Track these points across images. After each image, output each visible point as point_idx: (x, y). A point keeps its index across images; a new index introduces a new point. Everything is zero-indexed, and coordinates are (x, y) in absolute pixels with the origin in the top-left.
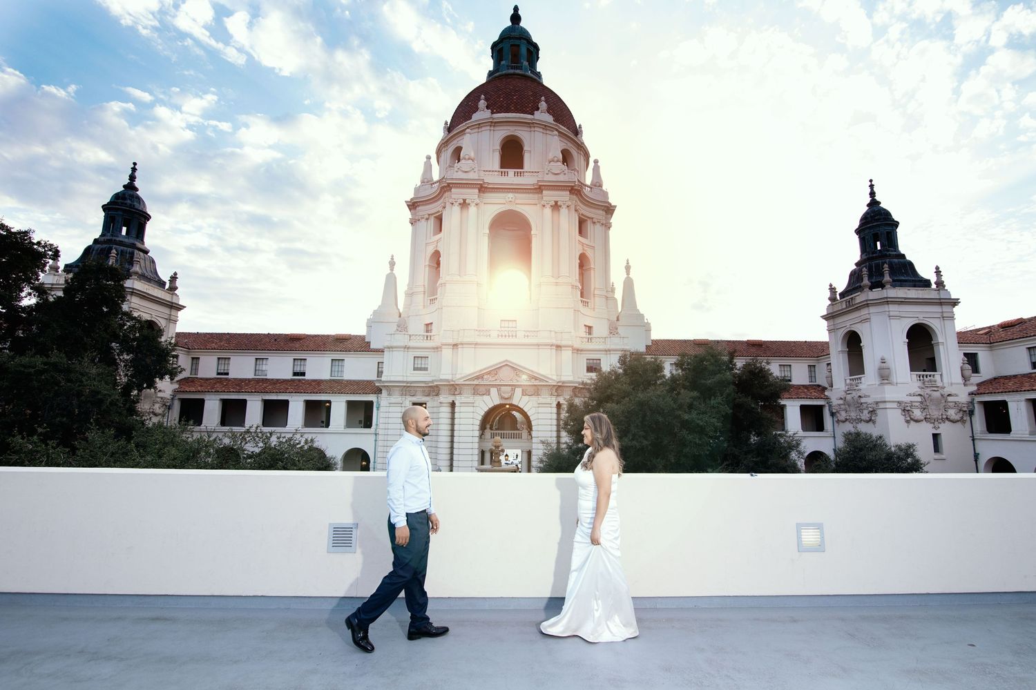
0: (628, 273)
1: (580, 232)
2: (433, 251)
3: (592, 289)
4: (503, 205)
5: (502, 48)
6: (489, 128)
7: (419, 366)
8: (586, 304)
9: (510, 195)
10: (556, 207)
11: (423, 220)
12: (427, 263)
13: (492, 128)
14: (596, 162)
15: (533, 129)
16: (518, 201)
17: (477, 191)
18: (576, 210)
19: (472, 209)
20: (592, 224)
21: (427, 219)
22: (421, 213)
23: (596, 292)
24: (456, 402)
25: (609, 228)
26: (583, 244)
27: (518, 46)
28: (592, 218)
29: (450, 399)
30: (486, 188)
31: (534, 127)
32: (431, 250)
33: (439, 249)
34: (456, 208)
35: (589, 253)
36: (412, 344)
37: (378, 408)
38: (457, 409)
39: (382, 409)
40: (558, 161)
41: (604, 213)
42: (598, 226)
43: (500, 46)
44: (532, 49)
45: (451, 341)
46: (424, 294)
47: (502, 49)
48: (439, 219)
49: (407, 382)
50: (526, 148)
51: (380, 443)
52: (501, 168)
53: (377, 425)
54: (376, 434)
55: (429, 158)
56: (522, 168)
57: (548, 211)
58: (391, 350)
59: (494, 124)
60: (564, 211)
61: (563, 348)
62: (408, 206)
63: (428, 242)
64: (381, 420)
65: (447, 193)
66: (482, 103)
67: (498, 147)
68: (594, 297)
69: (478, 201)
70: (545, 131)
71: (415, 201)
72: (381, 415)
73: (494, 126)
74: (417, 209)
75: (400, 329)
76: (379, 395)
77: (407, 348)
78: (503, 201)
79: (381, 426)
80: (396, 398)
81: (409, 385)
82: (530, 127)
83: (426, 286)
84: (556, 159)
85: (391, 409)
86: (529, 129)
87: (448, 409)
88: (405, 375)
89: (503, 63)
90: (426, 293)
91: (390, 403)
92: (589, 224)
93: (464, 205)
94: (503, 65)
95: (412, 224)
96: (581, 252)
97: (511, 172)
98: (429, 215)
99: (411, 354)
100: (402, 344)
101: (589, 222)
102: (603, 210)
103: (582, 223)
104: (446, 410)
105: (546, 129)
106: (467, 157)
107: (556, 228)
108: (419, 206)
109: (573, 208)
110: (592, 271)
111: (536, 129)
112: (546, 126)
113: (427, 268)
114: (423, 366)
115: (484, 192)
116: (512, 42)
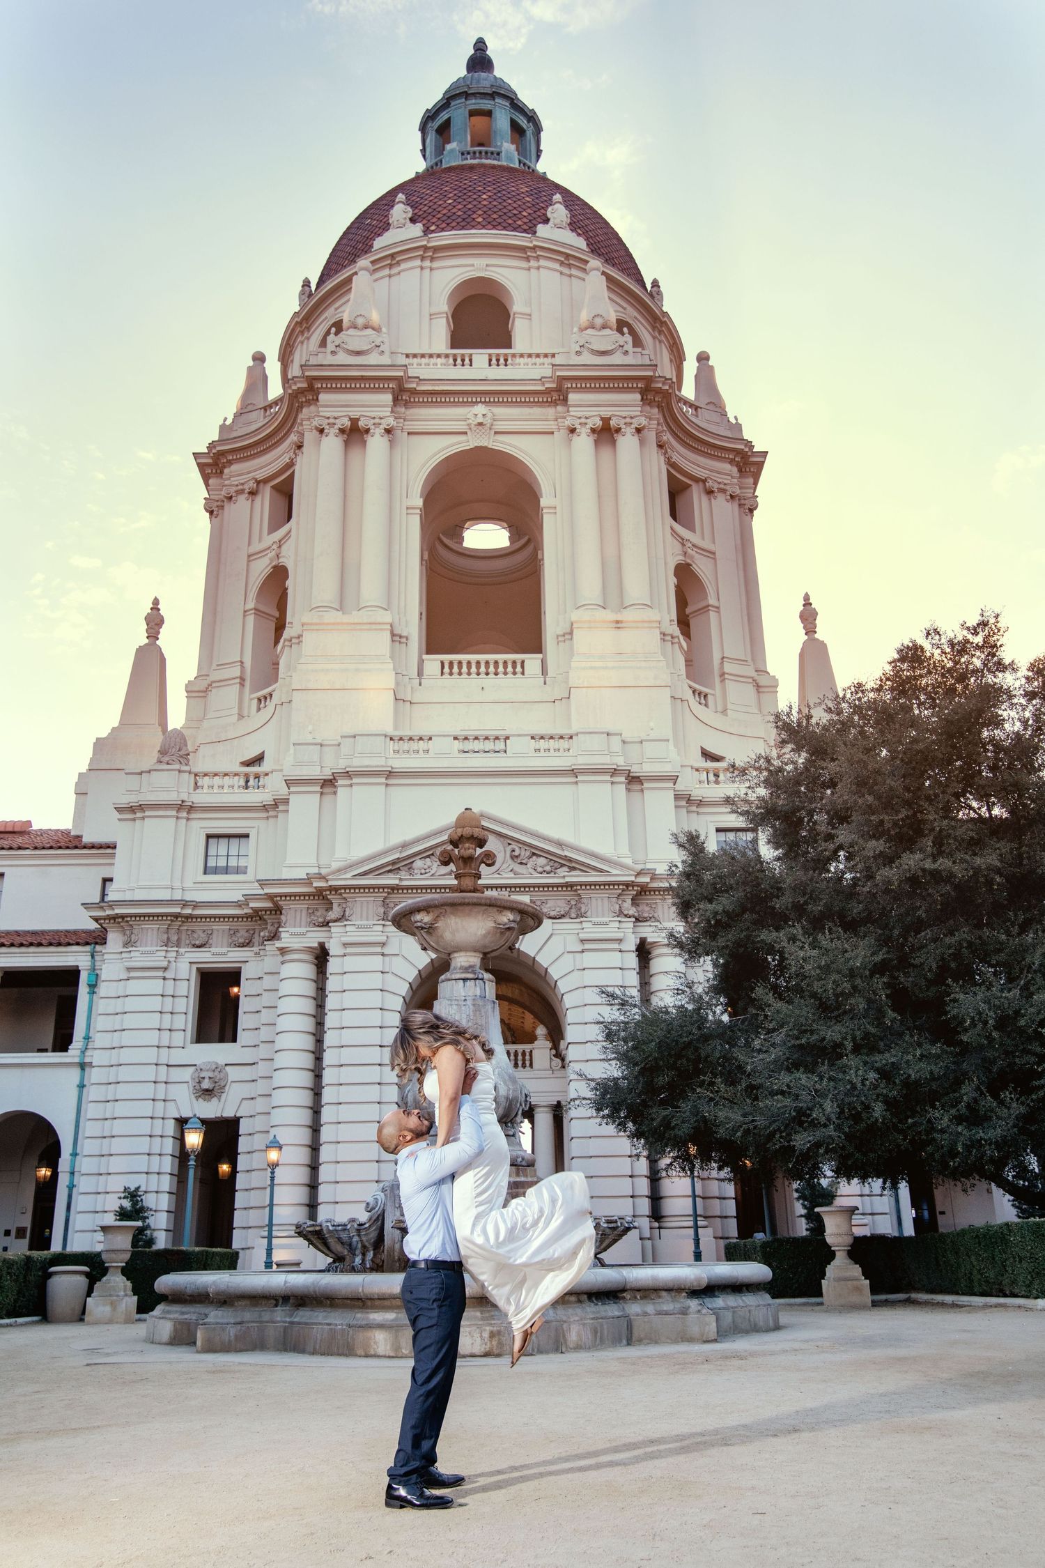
0: (810, 629)
1: (674, 515)
2: (269, 570)
3: (716, 661)
4: (463, 438)
5: (449, 119)
6: (418, 262)
7: (222, 863)
8: (702, 697)
9: (480, 409)
10: (606, 433)
11: (242, 498)
12: (251, 604)
13: (427, 263)
14: (703, 358)
15: (533, 263)
16: (500, 426)
17: (388, 398)
18: (660, 446)
19: (376, 443)
20: (704, 498)
21: (253, 493)
22: (235, 481)
23: (728, 668)
24: (334, 948)
25: (751, 511)
26: (683, 542)
27: (489, 114)
28: (704, 481)
29: (314, 938)
30: (414, 392)
31: (537, 258)
32: (262, 568)
33: (283, 561)
34: (332, 444)
35: (702, 567)
36: (200, 798)
37: (93, 987)
38: (333, 965)
39: (103, 989)
40: (604, 327)
41: (735, 469)
42: (720, 502)
43: (444, 116)
44: (523, 122)
45: (315, 772)
46: (242, 685)
47: (447, 123)
48: (285, 492)
49: (185, 904)
50: (517, 307)
51: (93, 1093)
52: (453, 347)
53: (87, 1038)
54: (83, 1066)
55: (259, 358)
56: (510, 347)
57: (584, 442)
58: (139, 815)
59: (431, 254)
60: (627, 443)
61: (646, 785)
62: (201, 467)
63: (253, 549)
64: (100, 1023)
65: (305, 410)
66: (400, 212)
67: (444, 307)
68: (723, 681)
69: (391, 422)
70: (566, 271)
71: (219, 448)
72: (101, 1006)
73: (432, 259)
74: (226, 471)
75: (166, 759)
76: (98, 948)
77: (186, 809)
78: (461, 426)
79: (99, 1040)
80: (150, 951)
81: (188, 911)
82: (528, 259)
83: (248, 664)
84: (599, 321)
85: (134, 987)
86: (524, 264)
87: (308, 970)
88: (177, 884)
89: (448, 147)
90: (248, 683)
91: (129, 969)
92: (696, 494)
93: (354, 434)
94: (452, 151)
95: (211, 513)
96: (680, 559)
97: (480, 357)
98: (258, 482)
99: (200, 827)
100: (173, 797)
101: (696, 492)
102: (731, 462)
103: (677, 492)
104: (299, 972)
105: (570, 266)
106: (360, 321)
107: (607, 493)
108: (230, 463)
109: (651, 436)
110: (712, 615)
111: (543, 262)
112: (568, 256)
113: (251, 619)
114: (233, 862)
115: (407, 404)
116: (474, 104)
